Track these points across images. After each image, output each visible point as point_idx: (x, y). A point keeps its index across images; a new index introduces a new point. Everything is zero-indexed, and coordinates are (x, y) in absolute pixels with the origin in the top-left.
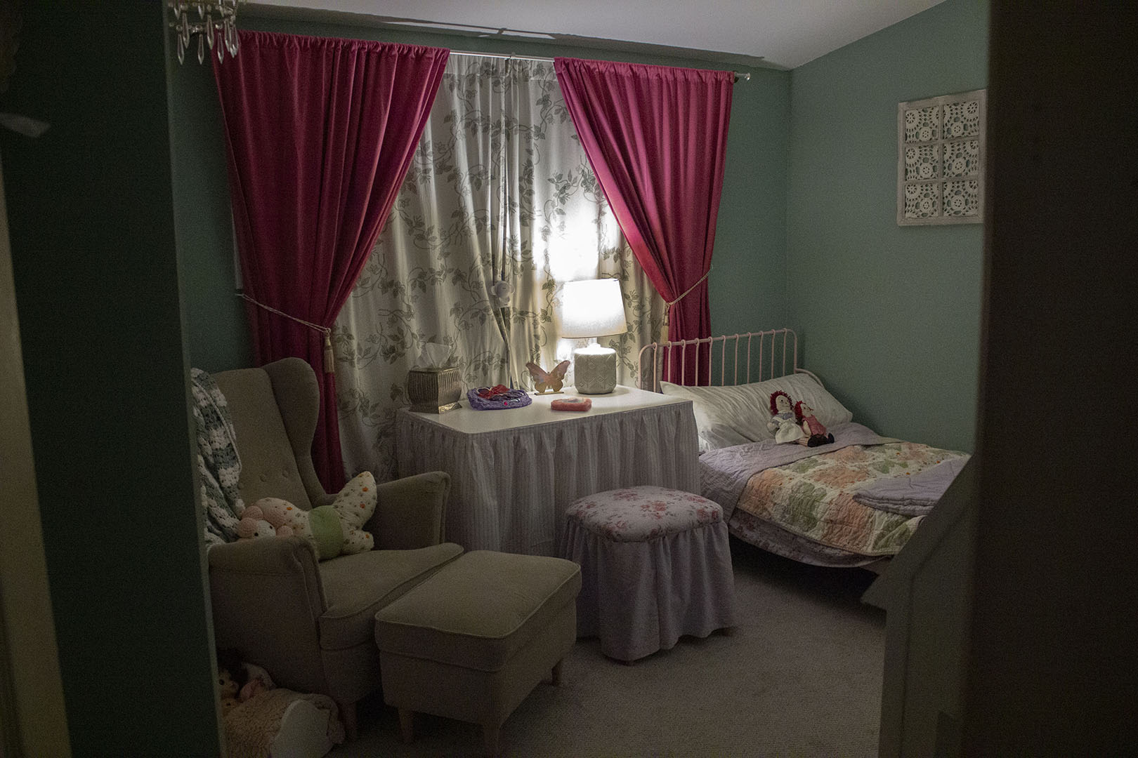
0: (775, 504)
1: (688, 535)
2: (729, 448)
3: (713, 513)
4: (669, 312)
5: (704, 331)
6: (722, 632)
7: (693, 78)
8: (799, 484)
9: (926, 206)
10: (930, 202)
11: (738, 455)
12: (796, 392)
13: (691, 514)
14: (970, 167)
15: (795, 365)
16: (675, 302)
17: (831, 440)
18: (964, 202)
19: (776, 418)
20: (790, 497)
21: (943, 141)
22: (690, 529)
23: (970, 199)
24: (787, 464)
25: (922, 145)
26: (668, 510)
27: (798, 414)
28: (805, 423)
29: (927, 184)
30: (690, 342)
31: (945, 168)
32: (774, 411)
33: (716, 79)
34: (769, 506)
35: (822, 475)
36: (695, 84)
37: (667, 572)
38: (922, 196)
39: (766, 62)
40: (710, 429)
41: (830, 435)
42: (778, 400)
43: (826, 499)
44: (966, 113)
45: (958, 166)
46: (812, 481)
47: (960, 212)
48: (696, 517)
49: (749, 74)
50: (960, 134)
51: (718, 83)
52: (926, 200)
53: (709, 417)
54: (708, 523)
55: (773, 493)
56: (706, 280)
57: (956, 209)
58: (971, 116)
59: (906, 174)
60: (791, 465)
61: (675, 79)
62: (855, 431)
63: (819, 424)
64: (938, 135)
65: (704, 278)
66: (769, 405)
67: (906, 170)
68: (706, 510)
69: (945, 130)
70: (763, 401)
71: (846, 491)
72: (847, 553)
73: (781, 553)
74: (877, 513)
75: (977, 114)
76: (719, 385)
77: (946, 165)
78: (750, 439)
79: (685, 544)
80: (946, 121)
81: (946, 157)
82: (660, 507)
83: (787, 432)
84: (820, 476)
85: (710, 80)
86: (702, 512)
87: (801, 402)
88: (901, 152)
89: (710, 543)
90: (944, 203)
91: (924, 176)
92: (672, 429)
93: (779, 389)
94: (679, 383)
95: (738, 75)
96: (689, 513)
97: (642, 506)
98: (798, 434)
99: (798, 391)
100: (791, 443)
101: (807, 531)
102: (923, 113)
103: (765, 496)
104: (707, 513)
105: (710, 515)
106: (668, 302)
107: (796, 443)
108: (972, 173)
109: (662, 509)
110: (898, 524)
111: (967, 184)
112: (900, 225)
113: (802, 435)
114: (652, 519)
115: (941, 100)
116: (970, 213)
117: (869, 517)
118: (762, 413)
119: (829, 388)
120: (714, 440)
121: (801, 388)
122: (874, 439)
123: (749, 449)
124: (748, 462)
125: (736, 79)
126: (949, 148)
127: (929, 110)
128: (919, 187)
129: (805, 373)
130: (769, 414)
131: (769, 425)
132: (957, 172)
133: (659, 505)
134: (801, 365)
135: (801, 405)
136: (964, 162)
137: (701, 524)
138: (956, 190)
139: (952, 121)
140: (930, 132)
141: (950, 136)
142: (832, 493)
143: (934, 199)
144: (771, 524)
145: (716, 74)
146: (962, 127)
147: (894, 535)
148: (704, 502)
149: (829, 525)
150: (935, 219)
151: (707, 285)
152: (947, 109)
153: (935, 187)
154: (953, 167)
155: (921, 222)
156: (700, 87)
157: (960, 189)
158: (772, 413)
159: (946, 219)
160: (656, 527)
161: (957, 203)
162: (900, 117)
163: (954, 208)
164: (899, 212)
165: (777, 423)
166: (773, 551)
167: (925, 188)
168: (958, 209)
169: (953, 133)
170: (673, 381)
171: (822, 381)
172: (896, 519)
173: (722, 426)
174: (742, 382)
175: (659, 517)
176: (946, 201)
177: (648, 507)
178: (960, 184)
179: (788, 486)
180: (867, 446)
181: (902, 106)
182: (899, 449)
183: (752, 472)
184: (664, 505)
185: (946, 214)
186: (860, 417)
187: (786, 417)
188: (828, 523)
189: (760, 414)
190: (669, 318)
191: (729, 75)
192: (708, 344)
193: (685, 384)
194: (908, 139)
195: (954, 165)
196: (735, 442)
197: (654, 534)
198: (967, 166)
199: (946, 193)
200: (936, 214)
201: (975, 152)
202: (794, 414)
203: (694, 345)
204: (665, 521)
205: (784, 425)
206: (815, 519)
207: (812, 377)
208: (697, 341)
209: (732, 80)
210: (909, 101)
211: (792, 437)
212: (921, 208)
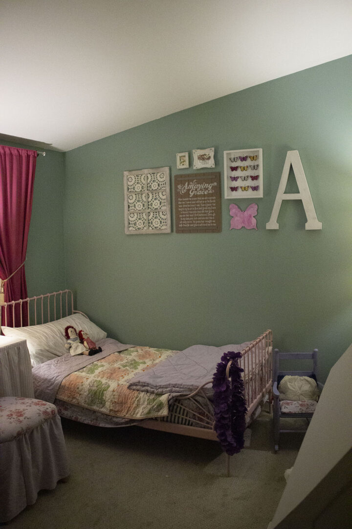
0: (80, 395)
1: (39, 428)
2: (47, 363)
3: (52, 412)
4: (4, 285)
5: (24, 295)
6: (62, 481)
7: (15, 152)
8: (93, 381)
9: (140, 224)
10: (142, 222)
11: (52, 366)
12: (76, 324)
13: (39, 415)
14: (162, 205)
15: (73, 309)
16: (8, 279)
17: (100, 350)
18: (159, 223)
19: (69, 341)
20: (89, 390)
21: (147, 192)
22: (40, 426)
23: (163, 221)
24: (82, 368)
25: (136, 193)
26: (25, 416)
27: (81, 338)
28: (85, 343)
29: (140, 213)
30: (17, 302)
31: (149, 205)
32: (68, 337)
33: (27, 154)
34: (77, 396)
35: (103, 373)
36: (16, 156)
37: (28, 455)
38: (138, 219)
39: (53, 147)
40: (34, 353)
41: (100, 348)
42: (69, 330)
43: (111, 389)
44: (159, 178)
45: (156, 204)
46: (99, 379)
47: (158, 227)
48: (42, 417)
49: (45, 153)
50: (156, 188)
51: (28, 156)
52: (140, 221)
53: (33, 345)
54: (49, 418)
55: (78, 388)
56: (24, 266)
57: (156, 226)
58: (162, 180)
59: (129, 208)
60: (85, 369)
61: (5, 152)
62: (111, 343)
63: (92, 342)
64: (145, 189)
65: (22, 265)
66: (64, 334)
67: (129, 206)
68: (48, 410)
69: (149, 187)
70: (61, 332)
71: (121, 382)
72: (127, 420)
73: (86, 422)
74: (142, 394)
75: (164, 179)
76: (34, 325)
77: (150, 204)
78: (56, 355)
79: (37, 435)
80: (149, 181)
81: (150, 199)
82: (20, 414)
83: (76, 348)
84: (103, 374)
85: (24, 155)
86: (45, 412)
87: (81, 331)
88: (126, 197)
89: (51, 429)
90: (150, 223)
91: (138, 209)
92: (16, 358)
93: (69, 325)
94: (12, 326)
95: (39, 152)
96: (38, 415)
97: (8, 416)
98: (82, 350)
99: (78, 324)
100: (79, 355)
101: (102, 408)
102: (137, 177)
103: (73, 390)
104: (48, 412)
105: (51, 413)
106: (3, 279)
107: (82, 354)
108: (163, 208)
109: (21, 415)
110: (154, 400)
111: (161, 213)
112: (127, 234)
113: (84, 350)
114: (17, 424)
115: (146, 171)
116: (163, 228)
117: (136, 398)
118: (62, 339)
119: (92, 319)
120: (37, 359)
121: (79, 322)
122: (122, 347)
123: (57, 361)
124: (59, 371)
125: (38, 155)
126: (151, 195)
127: (140, 176)
128: (135, 214)
129: (79, 313)
130: (65, 340)
131: (66, 345)
132: (156, 207)
133: (18, 412)
134: (75, 309)
135: (82, 333)
136: (159, 202)
137: (46, 420)
138: (155, 216)
139: (152, 182)
140: (141, 187)
141: (151, 189)
142: (113, 385)
143: (144, 221)
144: (78, 406)
145: (27, 151)
146: (157, 185)
147: (153, 406)
148: (45, 405)
149: (113, 404)
150: (145, 230)
151: (24, 268)
152: (149, 176)
153: (144, 214)
154: (153, 205)
155: (138, 232)
156: (18, 157)
157: (157, 215)
158: (66, 339)
159: (150, 231)
160: (20, 429)
161: (156, 223)
162: (125, 178)
163: (155, 225)
164: (126, 227)
165: (70, 344)
166: (81, 421)
167: (139, 215)
168: (157, 226)
169: (153, 188)
170: (8, 326)
171: (87, 316)
172: (153, 397)
173: (41, 350)
174: (46, 322)
175: (21, 422)
176: (150, 222)
177: (12, 415)
178: (157, 213)
179: (87, 384)
180: (120, 352)
181: (126, 173)
182: (137, 351)
183: (63, 376)
184: (21, 412)
185: (150, 228)
186: (111, 335)
187: (74, 340)
188: (113, 403)
189: (59, 339)
190: (4, 289)
191: (34, 152)
192: (26, 302)
193: (15, 327)
194: (129, 190)
195: (154, 204)
196: (49, 358)
197: (19, 434)
198: (160, 204)
199: (150, 217)
200: (145, 228)
201: (164, 197)
202: (78, 338)
203: (19, 304)
204: (25, 424)
205: (74, 344)
206: (104, 401)
207: (83, 315)
208: (21, 301)
209: (36, 155)
210: (130, 171)
211: (79, 351)
212: (138, 225)
